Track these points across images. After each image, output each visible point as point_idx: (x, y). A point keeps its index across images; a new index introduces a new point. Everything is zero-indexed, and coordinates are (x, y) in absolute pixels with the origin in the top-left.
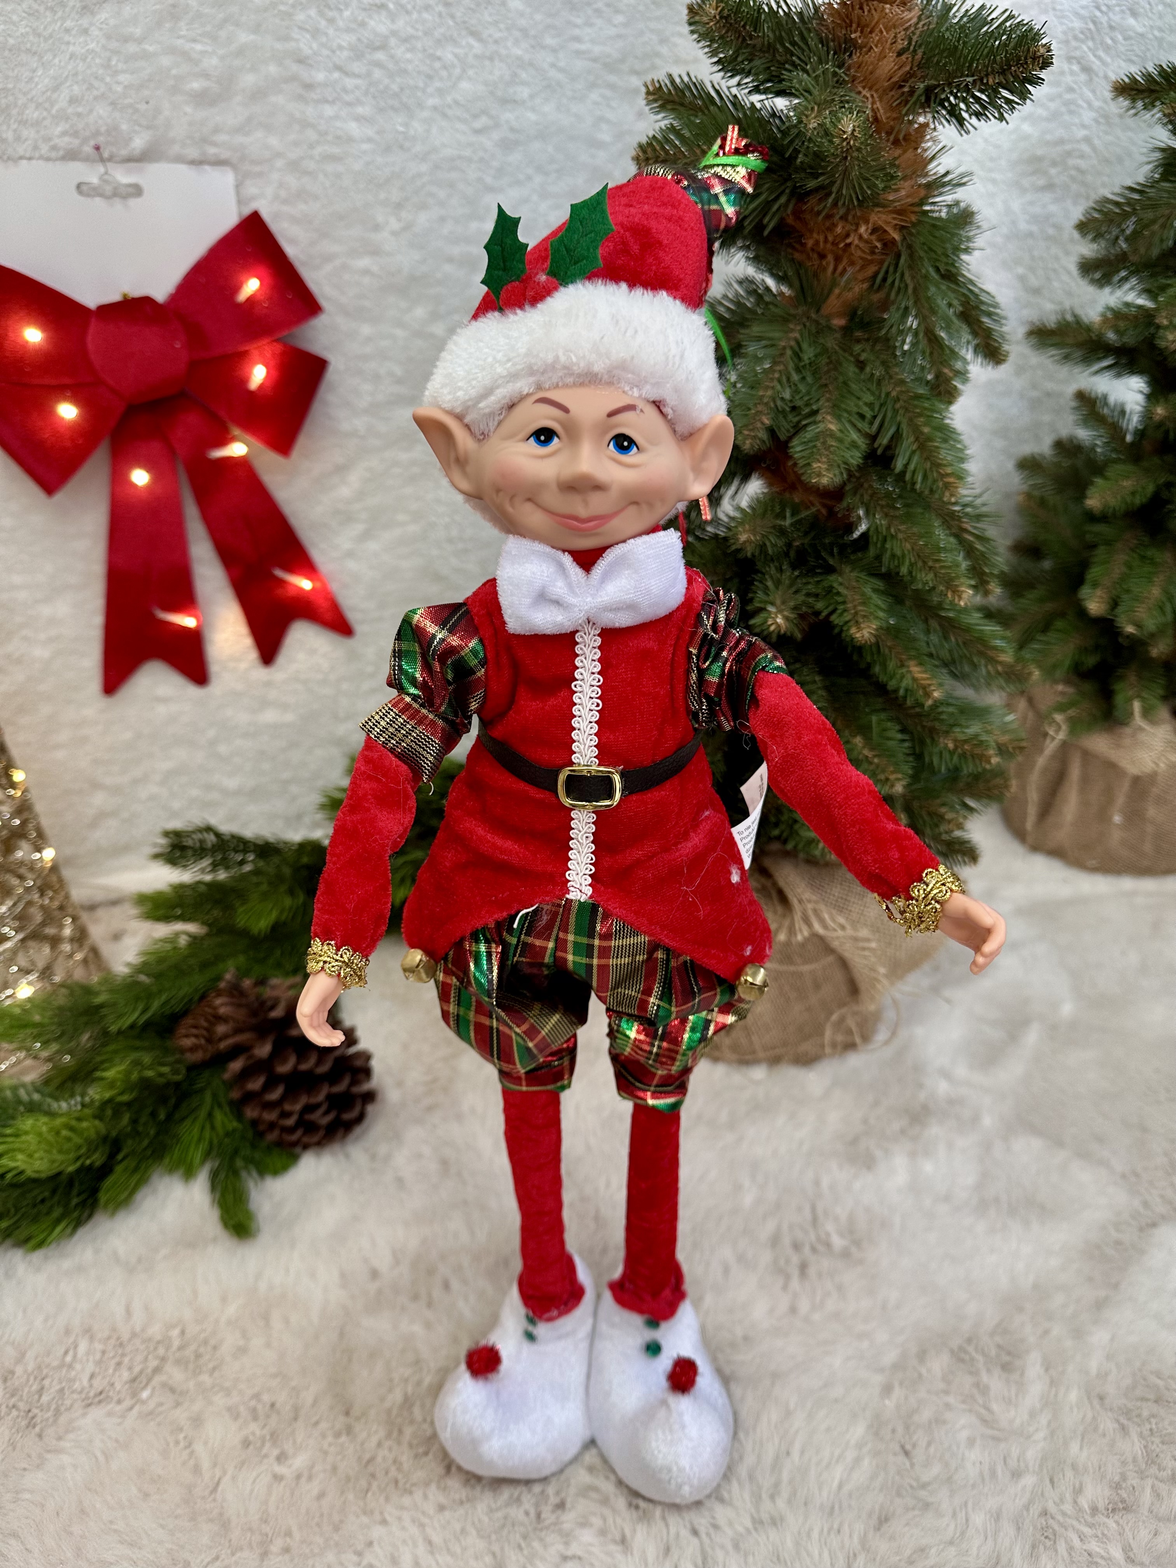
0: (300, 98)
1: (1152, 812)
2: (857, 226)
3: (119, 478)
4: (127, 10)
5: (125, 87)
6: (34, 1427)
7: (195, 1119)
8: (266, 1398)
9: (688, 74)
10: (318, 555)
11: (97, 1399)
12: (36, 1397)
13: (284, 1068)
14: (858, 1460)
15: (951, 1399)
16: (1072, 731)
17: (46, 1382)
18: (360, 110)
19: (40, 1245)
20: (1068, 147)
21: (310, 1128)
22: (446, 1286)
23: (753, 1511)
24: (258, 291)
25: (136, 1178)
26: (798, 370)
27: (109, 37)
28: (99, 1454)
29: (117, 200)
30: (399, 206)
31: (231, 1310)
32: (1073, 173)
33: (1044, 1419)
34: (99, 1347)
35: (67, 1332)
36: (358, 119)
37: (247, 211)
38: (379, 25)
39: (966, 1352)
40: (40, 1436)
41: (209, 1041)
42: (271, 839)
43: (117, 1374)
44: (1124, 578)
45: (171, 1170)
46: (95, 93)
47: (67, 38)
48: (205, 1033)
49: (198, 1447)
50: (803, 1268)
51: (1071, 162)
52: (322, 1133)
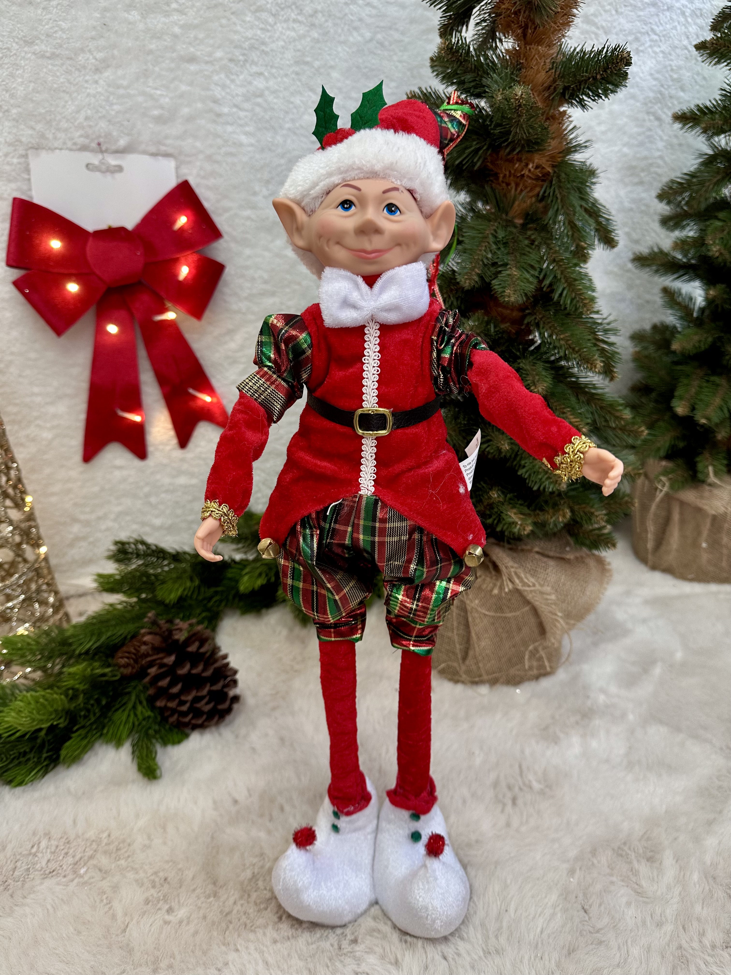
0: (214, 122)
1: (725, 540)
2: (527, 165)
3: (100, 331)
4: (120, 72)
5: (117, 112)
6: (8, 890)
7: (124, 710)
8: (161, 874)
9: (430, 87)
10: (215, 383)
11: (50, 875)
12: (11, 873)
13: (183, 671)
14: (553, 915)
15: (614, 879)
16: (672, 487)
17: (19, 864)
18: (247, 129)
19: (20, 784)
20: (650, 161)
21: (198, 713)
22: (282, 809)
23: (483, 946)
24: (185, 224)
25: (85, 742)
26: (495, 243)
27: (109, 85)
28: (49, 907)
29: (108, 174)
30: (268, 182)
31: (141, 823)
32: (654, 175)
33: (677, 891)
34: (54, 843)
35: (34, 834)
36: (246, 134)
37: (180, 180)
38: (260, 84)
39: (623, 850)
40: (12, 896)
41: (136, 661)
42: (179, 550)
43: (65, 860)
44: (697, 393)
45: (108, 742)
46: (100, 115)
47: (86, 85)
48: (133, 656)
49: (115, 904)
50: (514, 800)
51: (653, 169)
52: (205, 717)
